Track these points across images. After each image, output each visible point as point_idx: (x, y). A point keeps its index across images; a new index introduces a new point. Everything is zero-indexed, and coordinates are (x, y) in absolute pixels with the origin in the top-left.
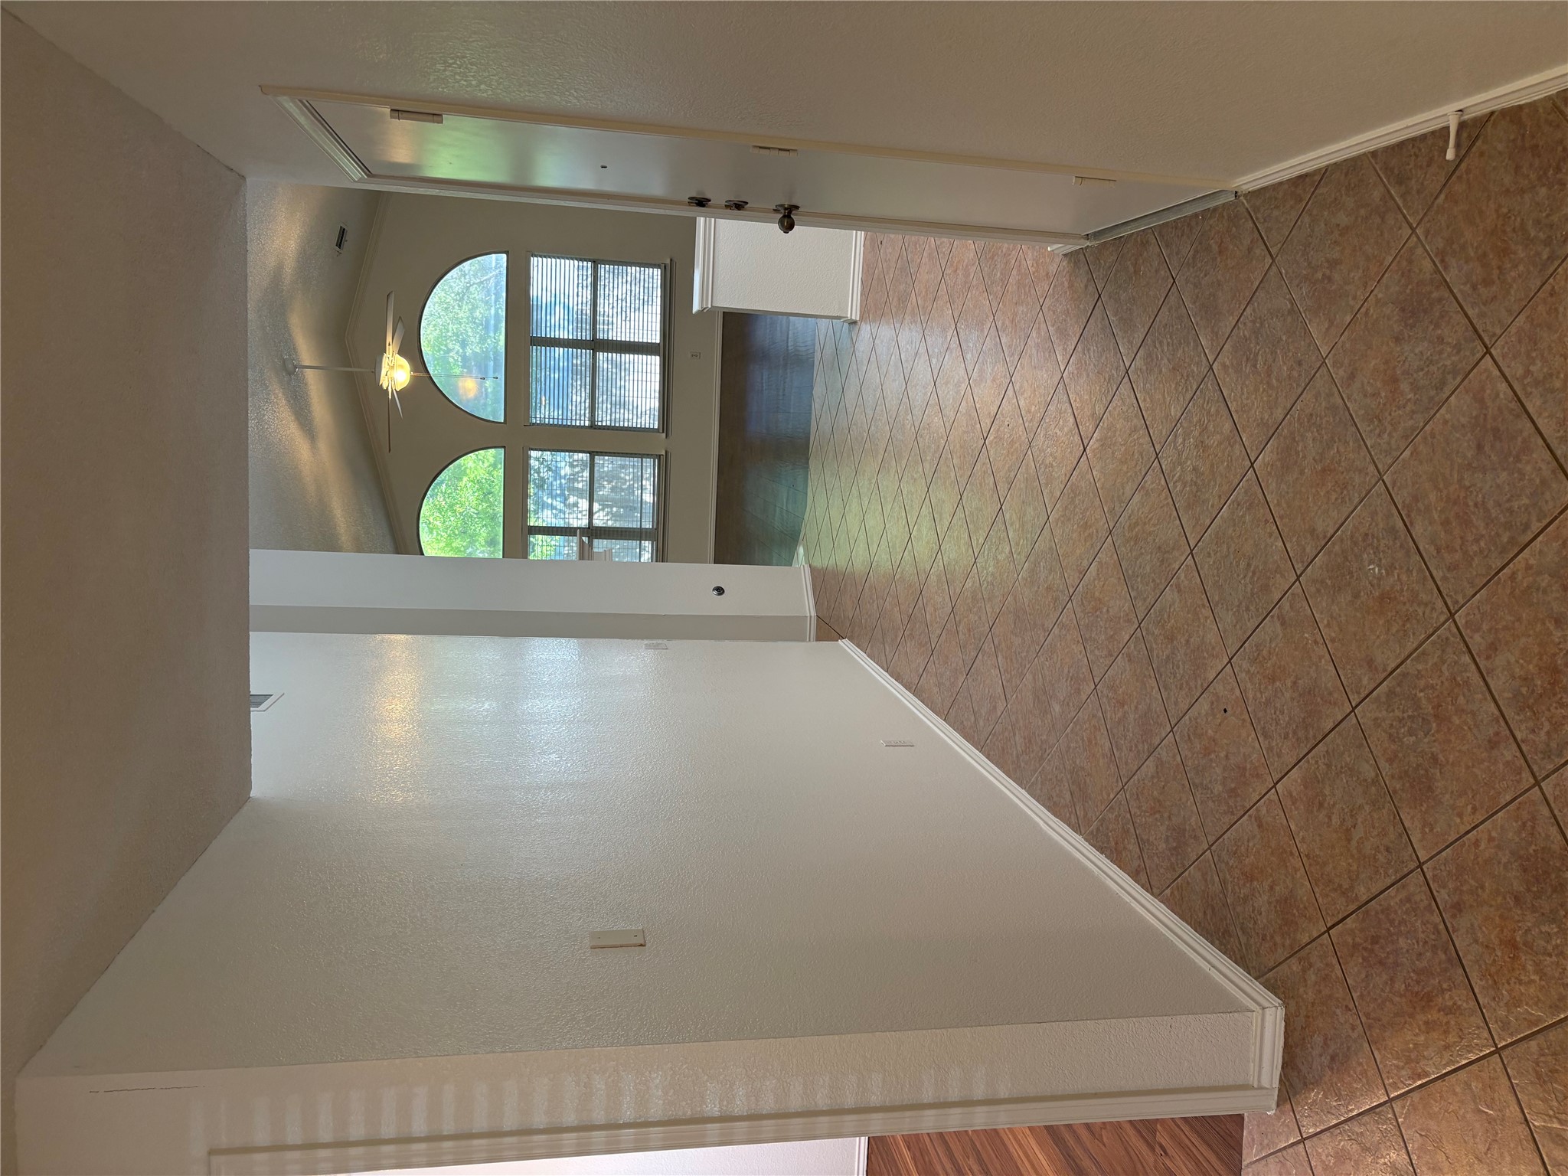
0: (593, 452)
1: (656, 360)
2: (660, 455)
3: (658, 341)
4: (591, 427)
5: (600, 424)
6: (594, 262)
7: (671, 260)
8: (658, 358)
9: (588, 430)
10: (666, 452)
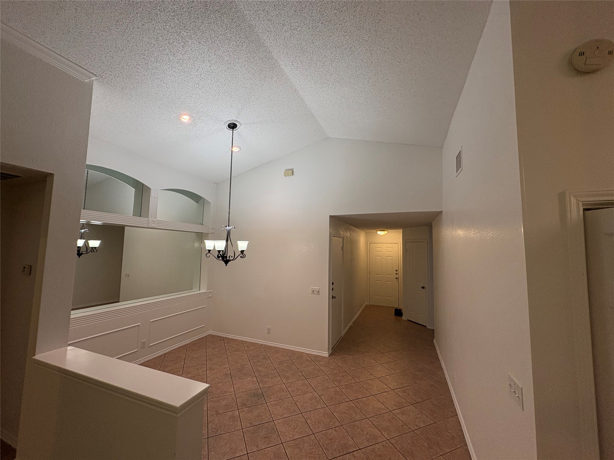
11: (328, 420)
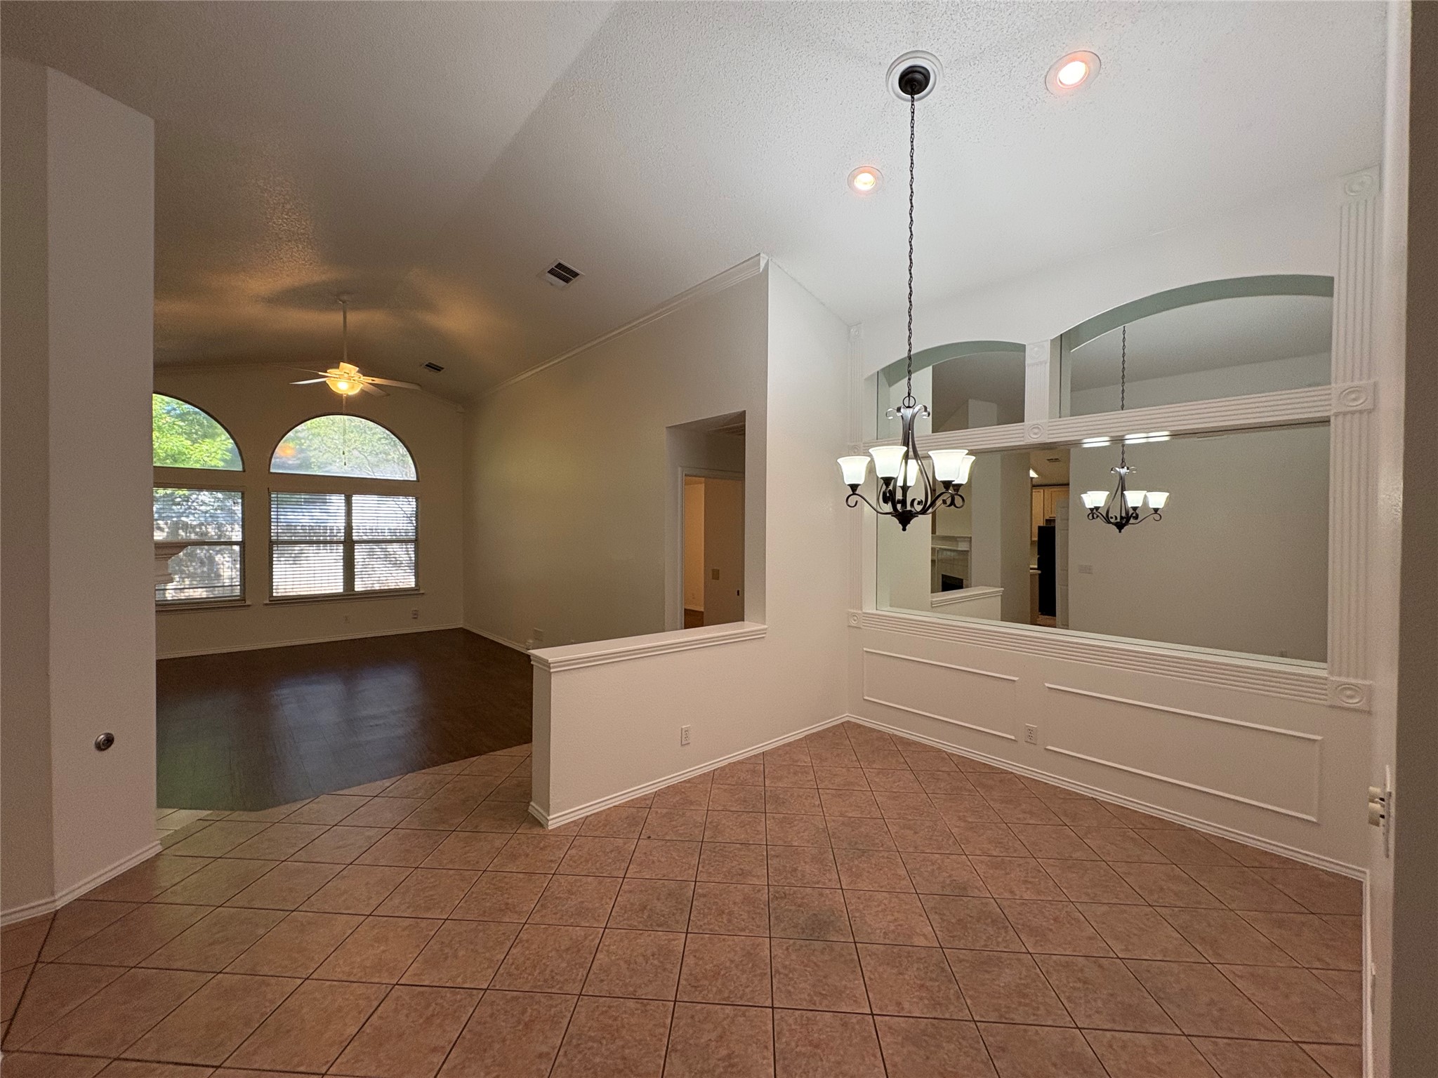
0: (244, 543)
1: (338, 588)
2: (245, 600)
3: (356, 590)
4: (271, 542)
5: (275, 548)
6: (416, 540)
7: (423, 594)
8: (342, 591)
9: (268, 539)
10: (249, 606)
11: (598, 1060)
